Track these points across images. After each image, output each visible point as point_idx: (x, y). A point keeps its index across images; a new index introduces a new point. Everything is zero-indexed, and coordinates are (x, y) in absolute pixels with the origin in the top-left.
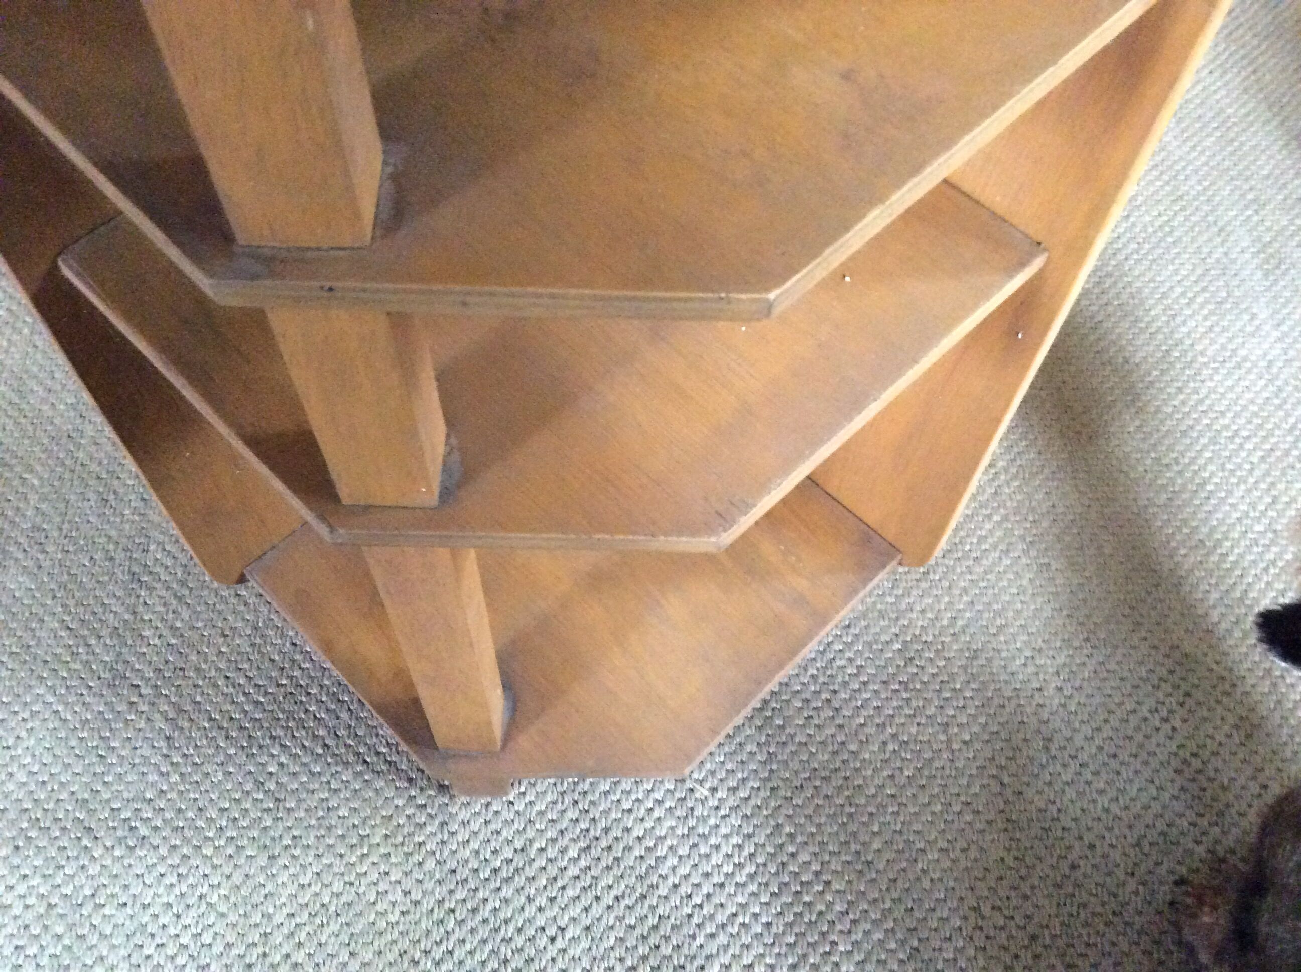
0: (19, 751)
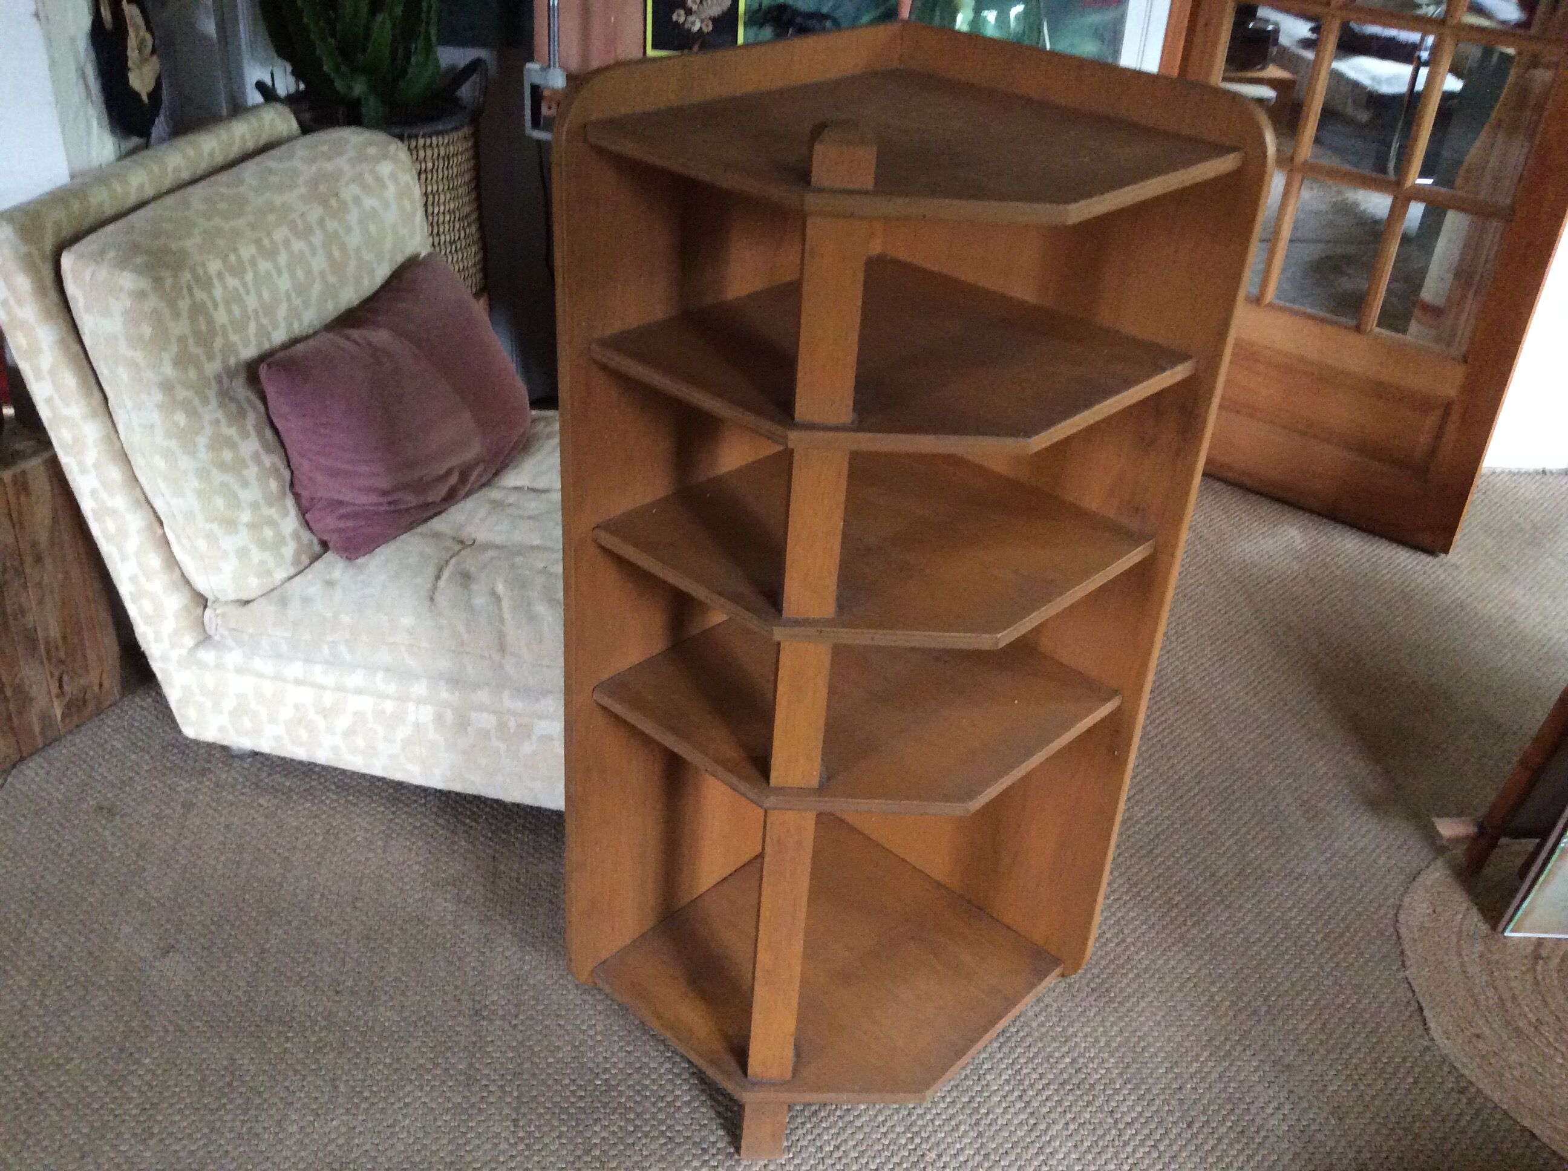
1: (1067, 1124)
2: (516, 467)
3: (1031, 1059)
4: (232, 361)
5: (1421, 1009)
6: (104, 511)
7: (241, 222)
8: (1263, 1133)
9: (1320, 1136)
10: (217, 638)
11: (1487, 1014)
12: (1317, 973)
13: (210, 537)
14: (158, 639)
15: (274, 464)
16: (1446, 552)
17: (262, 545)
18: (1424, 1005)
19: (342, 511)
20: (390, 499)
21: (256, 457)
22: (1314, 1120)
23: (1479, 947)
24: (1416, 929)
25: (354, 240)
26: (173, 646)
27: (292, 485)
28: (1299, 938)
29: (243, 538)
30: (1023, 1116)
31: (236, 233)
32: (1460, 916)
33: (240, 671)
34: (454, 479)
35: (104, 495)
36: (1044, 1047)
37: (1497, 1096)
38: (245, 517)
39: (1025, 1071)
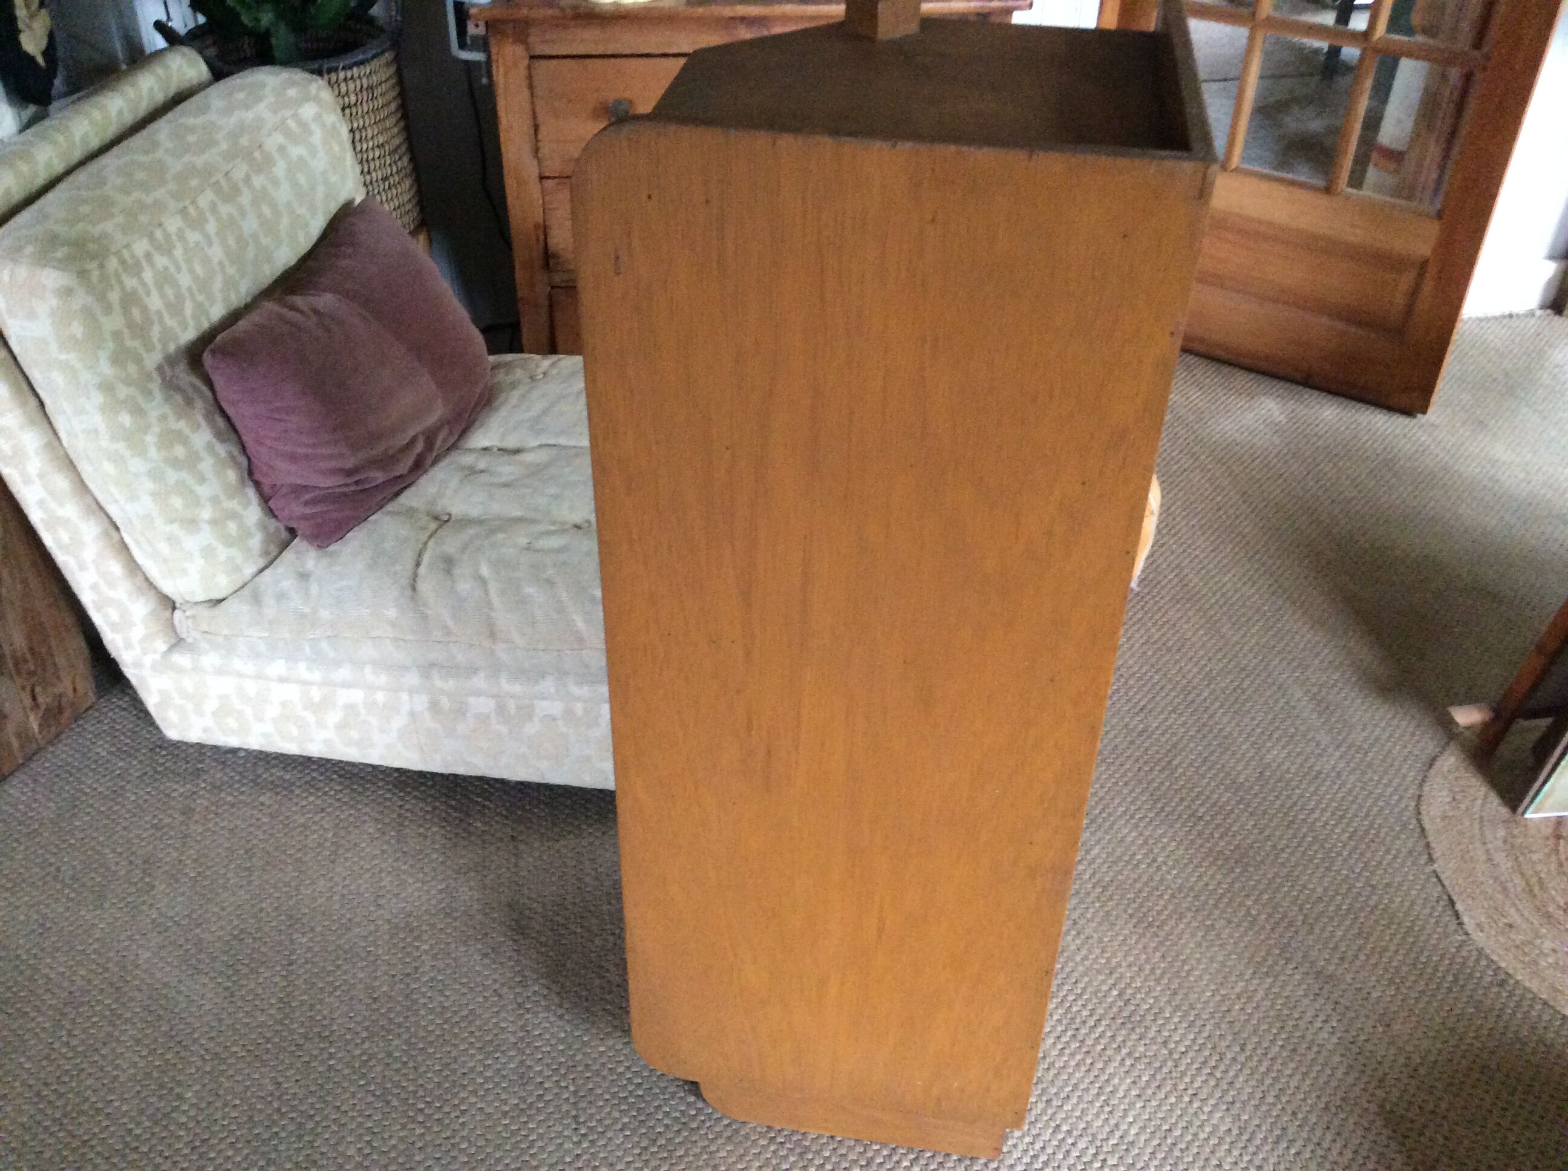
0: (457, 1140)
1: (1123, 1060)
2: (482, 425)
3: (1080, 995)
4: (172, 348)
5: (1452, 903)
6: (54, 522)
7: (160, 194)
8: (1315, 1049)
9: (1369, 1046)
10: (190, 640)
11: (1518, 902)
12: (1347, 876)
13: (171, 539)
14: (128, 646)
15: (230, 453)
16: (1424, 412)
17: (228, 541)
18: (1455, 898)
19: (307, 497)
20: (357, 478)
21: (210, 448)
22: (1362, 1029)
23: (1501, 833)
24: (1438, 820)
25: (283, 194)
26: (145, 652)
27: (251, 473)
28: (1325, 840)
29: (206, 536)
30: (1078, 1057)
31: (158, 206)
32: (1480, 802)
33: (219, 672)
34: (420, 447)
35: (53, 505)
36: (1090, 981)
37: (1534, 985)
38: (206, 514)
39: (1075, 1009)
